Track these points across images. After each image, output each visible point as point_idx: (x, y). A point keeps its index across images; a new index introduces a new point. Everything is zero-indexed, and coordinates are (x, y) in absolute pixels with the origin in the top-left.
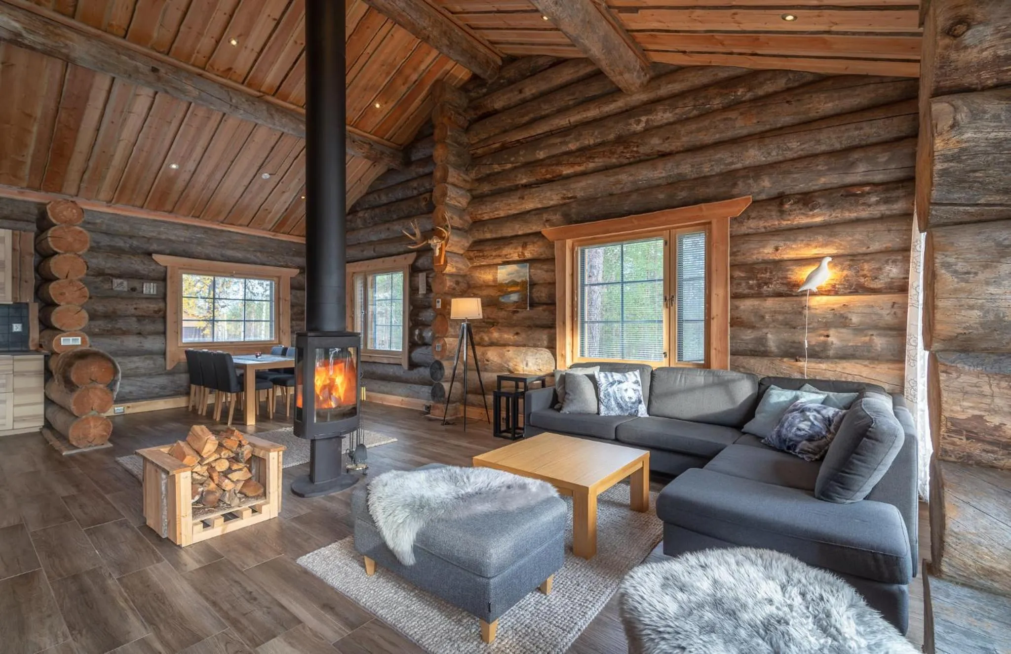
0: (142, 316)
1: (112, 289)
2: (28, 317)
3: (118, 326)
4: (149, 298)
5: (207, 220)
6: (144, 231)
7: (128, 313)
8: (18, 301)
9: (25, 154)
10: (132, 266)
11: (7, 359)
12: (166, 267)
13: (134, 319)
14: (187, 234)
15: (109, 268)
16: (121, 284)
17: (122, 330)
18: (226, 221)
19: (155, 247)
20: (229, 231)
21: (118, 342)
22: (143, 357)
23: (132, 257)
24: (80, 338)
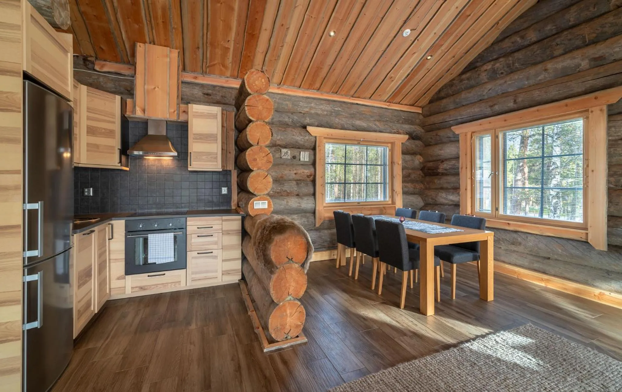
0: (300, 180)
1: (281, 158)
2: (231, 182)
3: (284, 189)
4: (304, 165)
5: (342, 95)
6: (301, 107)
7: (291, 177)
8: (225, 169)
9: (230, 39)
10: (293, 137)
11: (218, 220)
12: (316, 137)
13: (294, 183)
14: (328, 108)
15: (279, 140)
16: (287, 153)
17: (287, 192)
18: (355, 95)
19: (308, 121)
20: (357, 104)
21: (284, 202)
22: (300, 215)
23: (293, 130)
24: (267, 202)
